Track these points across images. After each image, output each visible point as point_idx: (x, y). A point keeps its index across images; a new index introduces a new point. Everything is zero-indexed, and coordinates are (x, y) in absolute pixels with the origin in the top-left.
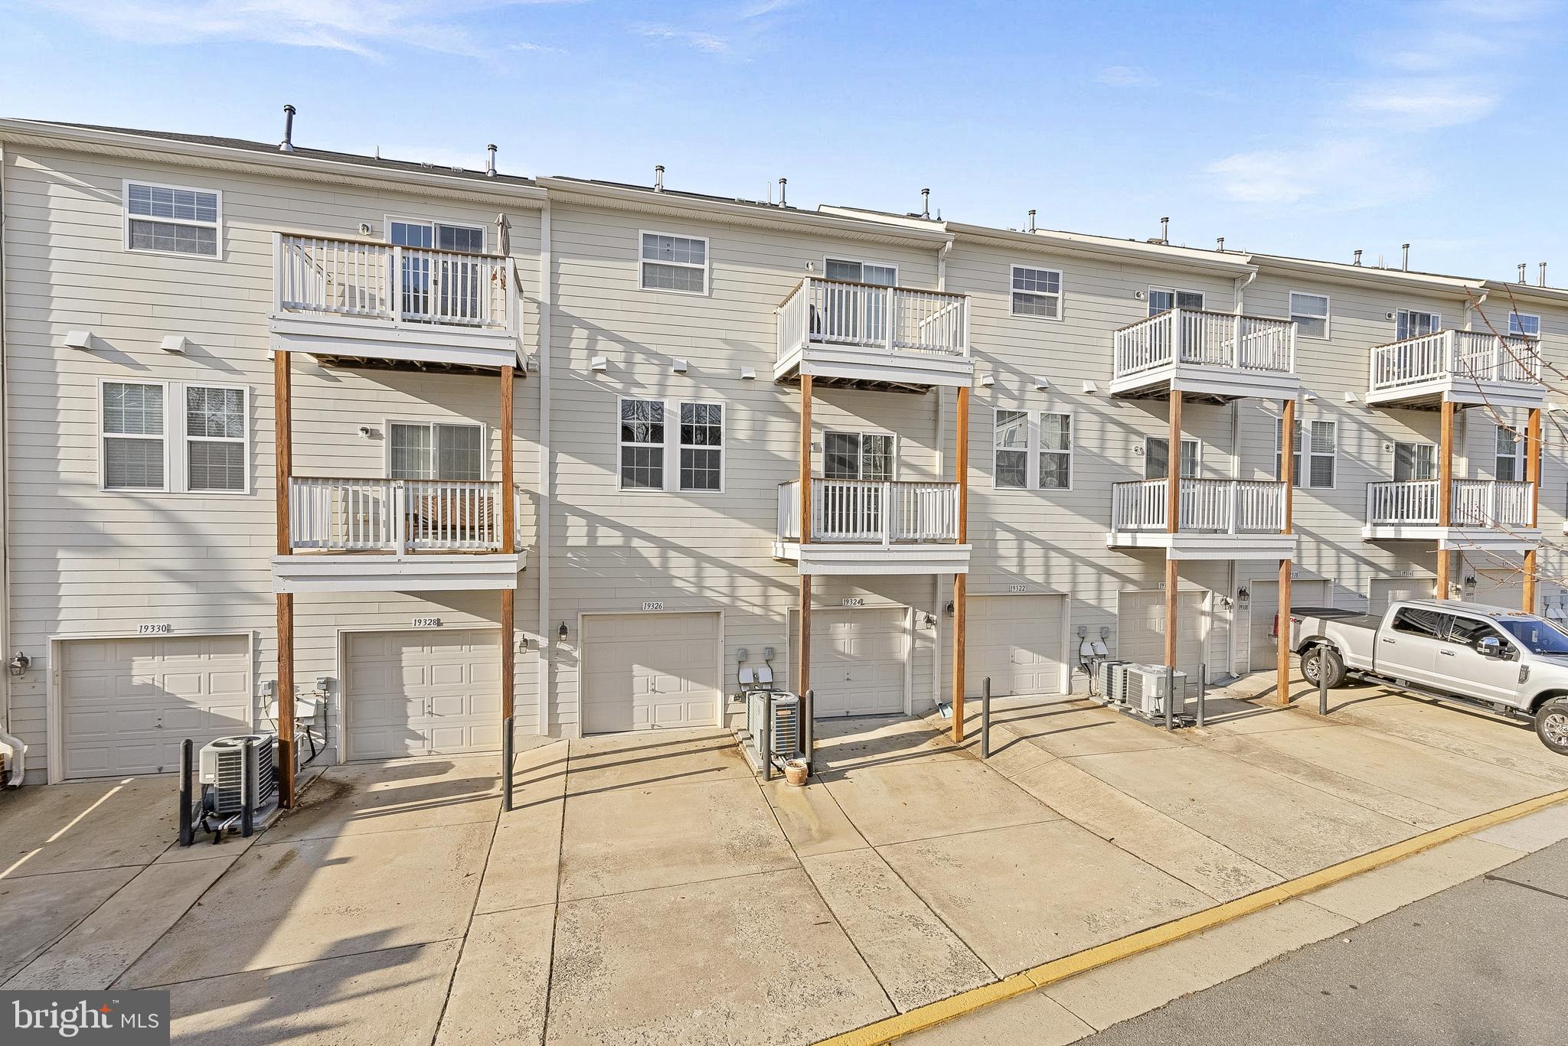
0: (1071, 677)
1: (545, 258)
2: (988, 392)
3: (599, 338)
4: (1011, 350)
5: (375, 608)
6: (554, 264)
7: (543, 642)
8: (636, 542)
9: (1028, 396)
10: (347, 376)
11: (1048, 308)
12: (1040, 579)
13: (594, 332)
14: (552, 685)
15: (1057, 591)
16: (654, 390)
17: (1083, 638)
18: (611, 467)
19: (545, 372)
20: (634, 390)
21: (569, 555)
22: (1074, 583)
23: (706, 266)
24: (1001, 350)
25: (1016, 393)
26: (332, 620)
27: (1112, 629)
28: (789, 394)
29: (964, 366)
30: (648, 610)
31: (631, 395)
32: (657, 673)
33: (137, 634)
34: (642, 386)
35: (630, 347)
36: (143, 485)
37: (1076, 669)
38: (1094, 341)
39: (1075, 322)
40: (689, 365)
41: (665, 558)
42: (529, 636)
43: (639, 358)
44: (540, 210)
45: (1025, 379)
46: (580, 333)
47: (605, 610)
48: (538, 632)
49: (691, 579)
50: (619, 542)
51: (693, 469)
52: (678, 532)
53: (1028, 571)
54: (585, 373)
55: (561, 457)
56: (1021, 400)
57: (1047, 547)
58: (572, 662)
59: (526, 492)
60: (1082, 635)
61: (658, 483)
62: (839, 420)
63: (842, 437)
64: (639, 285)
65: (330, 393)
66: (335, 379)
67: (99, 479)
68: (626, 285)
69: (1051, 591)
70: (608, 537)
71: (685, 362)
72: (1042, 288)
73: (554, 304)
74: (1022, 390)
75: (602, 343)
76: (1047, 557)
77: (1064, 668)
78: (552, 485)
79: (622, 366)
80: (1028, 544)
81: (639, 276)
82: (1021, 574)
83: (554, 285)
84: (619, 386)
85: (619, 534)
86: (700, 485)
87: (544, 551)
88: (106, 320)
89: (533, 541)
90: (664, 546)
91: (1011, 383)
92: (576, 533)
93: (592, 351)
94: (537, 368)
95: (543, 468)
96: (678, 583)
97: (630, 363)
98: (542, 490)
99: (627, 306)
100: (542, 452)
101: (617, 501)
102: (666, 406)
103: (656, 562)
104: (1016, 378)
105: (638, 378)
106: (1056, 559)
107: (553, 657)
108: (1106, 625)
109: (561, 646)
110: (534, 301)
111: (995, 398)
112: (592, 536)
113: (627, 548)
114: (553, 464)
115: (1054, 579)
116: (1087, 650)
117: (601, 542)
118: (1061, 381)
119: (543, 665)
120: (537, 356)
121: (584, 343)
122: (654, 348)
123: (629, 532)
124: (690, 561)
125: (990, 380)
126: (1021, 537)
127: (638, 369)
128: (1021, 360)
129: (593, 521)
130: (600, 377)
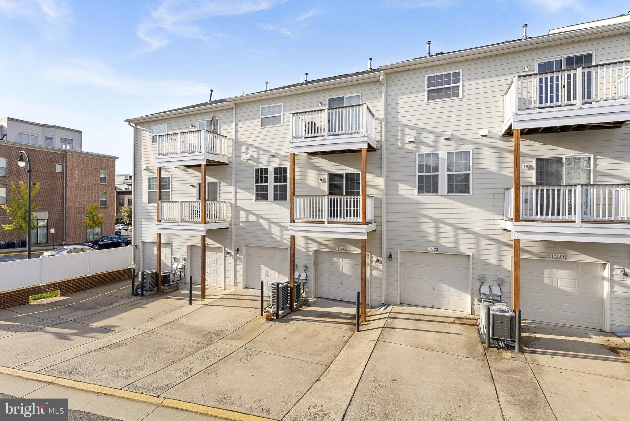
0: (473, 304)
1: (234, 123)
2: (413, 145)
3: (249, 148)
4: (427, 121)
5: (194, 238)
6: (236, 125)
7: (233, 253)
8: (261, 220)
9: (440, 144)
10: (190, 170)
11: (454, 92)
12: (451, 245)
13: (248, 145)
14: (236, 268)
15: (462, 253)
16: (266, 164)
17: (482, 282)
18: (252, 193)
19: (234, 162)
20: (260, 165)
21: (241, 224)
22: (478, 249)
23: (282, 114)
24: (420, 122)
25: (432, 144)
26: (186, 241)
27: (506, 279)
28: (313, 159)
29: (362, 138)
30: (263, 245)
31: (259, 166)
32: (269, 269)
33: (152, 241)
34: (261, 163)
35: (259, 149)
36: (154, 203)
37: (476, 300)
38: (488, 105)
39: (472, 97)
40: (276, 153)
41: (270, 226)
42: (229, 251)
43: (261, 153)
44: (232, 108)
45: (437, 135)
46: (244, 147)
47: (251, 244)
48: (231, 250)
49: (279, 235)
50: (255, 220)
51: (278, 192)
52: (273, 217)
53: (442, 240)
54: (245, 161)
55: (238, 190)
56: (436, 147)
57: (456, 228)
58: (241, 261)
59: (229, 202)
60: (482, 281)
61: (266, 198)
62: (334, 168)
63: (336, 175)
64: (260, 127)
65: (186, 175)
66: (187, 171)
67: (147, 202)
68: (256, 127)
69: (459, 253)
70: (252, 218)
71: (275, 152)
72: (448, 83)
73: (236, 139)
74: (436, 141)
75: (250, 150)
76: (456, 233)
77: (468, 298)
78: (236, 200)
79: (256, 157)
80: (442, 226)
81: (260, 123)
82: (437, 242)
83: (236, 132)
84: (255, 164)
85: (255, 217)
86: (281, 199)
87: (233, 223)
88: (150, 162)
89: (230, 219)
90: (270, 222)
91: (428, 138)
92: (243, 215)
93: (247, 153)
94: (231, 161)
95: (233, 194)
96: (274, 236)
97: (258, 155)
98: (233, 202)
99: (257, 135)
100: (233, 188)
101: (254, 205)
102: (269, 169)
103: (267, 228)
104: (432, 135)
105: (261, 160)
106: (462, 235)
107: (236, 258)
108: (501, 277)
109: (238, 255)
110: (231, 139)
111: (418, 148)
112: (247, 218)
113: (257, 222)
114: (236, 193)
115: (461, 246)
116: (485, 290)
117: (250, 220)
118: (462, 132)
119: (233, 261)
120: (231, 157)
121: (244, 150)
122: (265, 148)
123: (258, 217)
124: (278, 228)
125: (413, 139)
126: (437, 222)
127: (261, 157)
128: (433, 125)
129: (248, 212)
130: (250, 161)
